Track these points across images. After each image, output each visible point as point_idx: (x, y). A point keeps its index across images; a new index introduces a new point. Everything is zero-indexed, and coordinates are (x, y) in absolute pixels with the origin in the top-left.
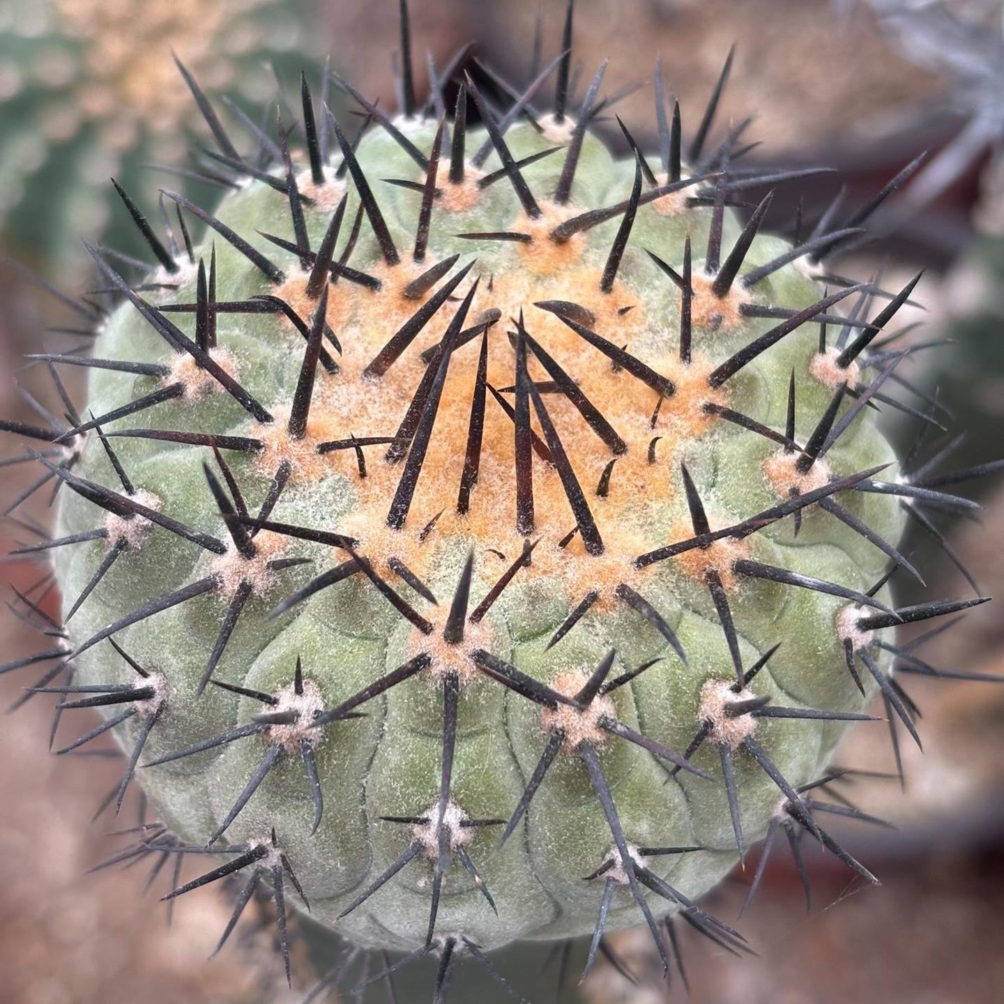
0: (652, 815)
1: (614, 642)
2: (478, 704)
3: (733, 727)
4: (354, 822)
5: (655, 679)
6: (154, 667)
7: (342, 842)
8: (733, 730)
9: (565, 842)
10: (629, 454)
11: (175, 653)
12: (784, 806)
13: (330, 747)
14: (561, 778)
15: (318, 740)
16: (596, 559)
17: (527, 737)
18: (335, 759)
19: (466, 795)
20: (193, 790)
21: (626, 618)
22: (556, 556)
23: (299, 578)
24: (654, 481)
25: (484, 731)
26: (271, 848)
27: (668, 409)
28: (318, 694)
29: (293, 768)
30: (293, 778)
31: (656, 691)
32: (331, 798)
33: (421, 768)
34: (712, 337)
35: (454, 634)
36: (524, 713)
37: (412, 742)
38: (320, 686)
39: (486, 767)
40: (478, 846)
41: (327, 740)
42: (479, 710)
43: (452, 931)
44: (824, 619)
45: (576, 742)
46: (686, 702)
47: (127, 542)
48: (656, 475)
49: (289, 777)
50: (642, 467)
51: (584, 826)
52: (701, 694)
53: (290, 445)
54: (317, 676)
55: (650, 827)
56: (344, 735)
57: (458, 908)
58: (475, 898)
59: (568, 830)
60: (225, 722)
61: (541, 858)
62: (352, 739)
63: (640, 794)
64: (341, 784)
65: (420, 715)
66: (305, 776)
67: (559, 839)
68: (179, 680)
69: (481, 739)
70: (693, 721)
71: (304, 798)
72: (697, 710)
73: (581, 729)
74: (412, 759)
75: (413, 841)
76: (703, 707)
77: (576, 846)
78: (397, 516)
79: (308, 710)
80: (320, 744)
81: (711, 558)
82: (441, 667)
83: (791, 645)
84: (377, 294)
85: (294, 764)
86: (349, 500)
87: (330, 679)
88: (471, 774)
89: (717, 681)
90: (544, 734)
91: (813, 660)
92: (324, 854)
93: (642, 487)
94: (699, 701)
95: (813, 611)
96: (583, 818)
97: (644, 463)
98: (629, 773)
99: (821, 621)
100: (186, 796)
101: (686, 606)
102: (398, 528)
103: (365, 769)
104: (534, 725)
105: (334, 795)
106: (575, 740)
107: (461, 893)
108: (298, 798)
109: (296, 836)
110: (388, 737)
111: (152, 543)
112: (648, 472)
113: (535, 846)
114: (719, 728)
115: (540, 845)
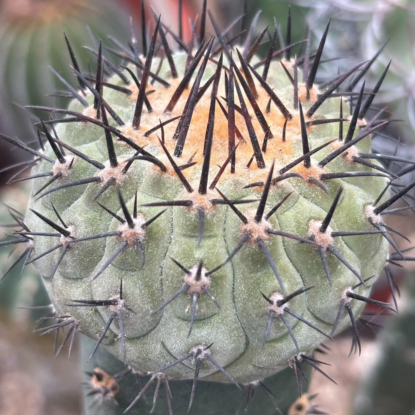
0: (289, 281)
1: (271, 204)
2: (213, 222)
3: (324, 237)
4: (157, 285)
5: (289, 219)
6: (70, 223)
7: (151, 295)
8: (324, 238)
9: (251, 292)
10: (274, 138)
11: (80, 215)
12: (347, 293)
13: (148, 242)
14: (249, 257)
15: (143, 238)
16: (262, 170)
17: (234, 238)
18: (150, 249)
19: (208, 262)
20: (84, 286)
21: (276, 192)
22: (245, 170)
23: (136, 177)
24: (285, 148)
25: (215, 236)
26: (119, 300)
27: (290, 125)
28: (143, 218)
29: (131, 252)
30: (131, 257)
31: (289, 224)
32: (147, 271)
33: (188, 251)
34: (306, 105)
35: (203, 190)
36: (232, 228)
37: (184, 240)
38: (144, 215)
39: (216, 252)
40: (213, 289)
41: (147, 238)
42: (213, 226)
43: (200, 344)
44: (360, 206)
45: (256, 237)
46: (303, 227)
47: (61, 174)
48: (286, 146)
49: (129, 257)
50: (280, 143)
51: (259, 283)
52: (309, 224)
53: (133, 132)
54: (143, 212)
55: (289, 287)
56: (155, 237)
57: (203, 329)
58: (211, 323)
59: (252, 286)
60: (100, 246)
61: (240, 304)
62: (158, 240)
63: (284, 271)
64: (152, 263)
65: (187, 226)
66: (136, 257)
67: (249, 291)
68: (81, 226)
69: (214, 239)
70: (306, 235)
71: (135, 270)
72: (307, 230)
73: (258, 230)
74: (184, 248)
75: (184, 284)
76: (310, 230)
77: (256, 294)
78: (178, 151)
79: (139, 224)
80: (144, 240)
81: (311, 172)
82: (197, 205)
83: (346, 217)
84: (169, 89)
85: (132, 250)
86: (157, 151)
87: (149, 212)
88: (210, 253)
89: (316, 220)
90: (242, 235)
91: (356, 224)
92: (143, 301)
93: (280, 150)
94: (308, 227)
95: (355, 203)
96: (259, 278)
97: (281, 141)
98: (279, 259)
99: (358, 207)
100: (80, 290)
101: (301, 194)
102: (178, 156)
103: (163, 258)
104: (237, 232)
105: (149, 269)
106: (255, 236)
107: (204, 319)
108: (132, 271)
109: (130, 291)
110: (173, 241)
111: (73, 173)
112: (283, 144)
113: (237, 298)
114: (318, 238)
115: (240, 297)
